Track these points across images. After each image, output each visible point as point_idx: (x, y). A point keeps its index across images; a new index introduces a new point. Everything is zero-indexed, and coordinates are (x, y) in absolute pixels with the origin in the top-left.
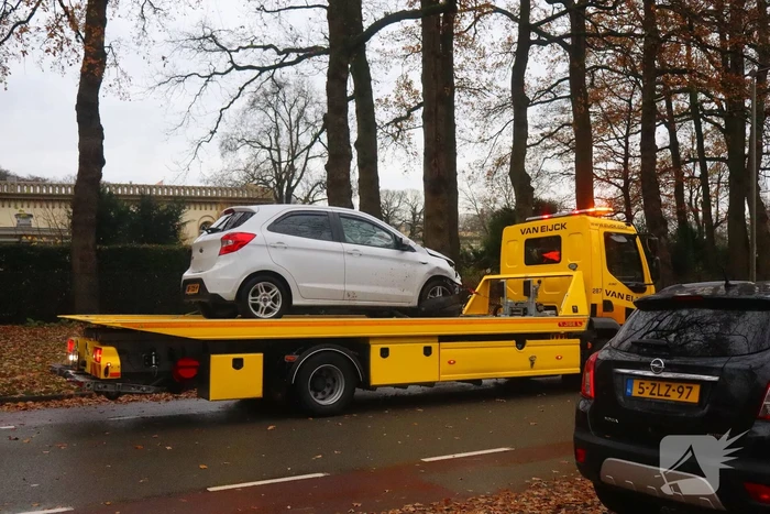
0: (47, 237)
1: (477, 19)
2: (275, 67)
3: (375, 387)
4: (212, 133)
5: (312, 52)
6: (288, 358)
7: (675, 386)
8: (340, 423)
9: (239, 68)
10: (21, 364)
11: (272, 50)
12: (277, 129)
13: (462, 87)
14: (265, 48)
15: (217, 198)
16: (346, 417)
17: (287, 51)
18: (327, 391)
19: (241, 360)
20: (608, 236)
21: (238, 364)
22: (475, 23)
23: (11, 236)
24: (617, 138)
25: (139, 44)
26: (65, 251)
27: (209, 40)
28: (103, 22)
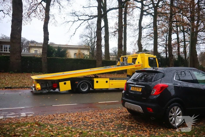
0: (39, 55)
1: (133, 9)
2: (88, 20)
3: (95, 89)
4: (74, 34)
5: (95, 17)
6: (76, 82)
7: (138, 88)
8: (87, 95)
9: (80, 20)
10: (28, 81)
11: (88, 16)
12: (92, 33)
13: (129, 25)
14: (86, 15)
15: (78, 48)
16: (88, 94)
17: (91, 16)
18: (85, 88)
19: (66, 83)
20: (149, 58)
21: (65, 84)
22: (133, 10)
23: (32, 55)
24: (164, 36)
25: (59, 15)
26: (41, 58)
27: (74, 14)
28: (49, 10)
